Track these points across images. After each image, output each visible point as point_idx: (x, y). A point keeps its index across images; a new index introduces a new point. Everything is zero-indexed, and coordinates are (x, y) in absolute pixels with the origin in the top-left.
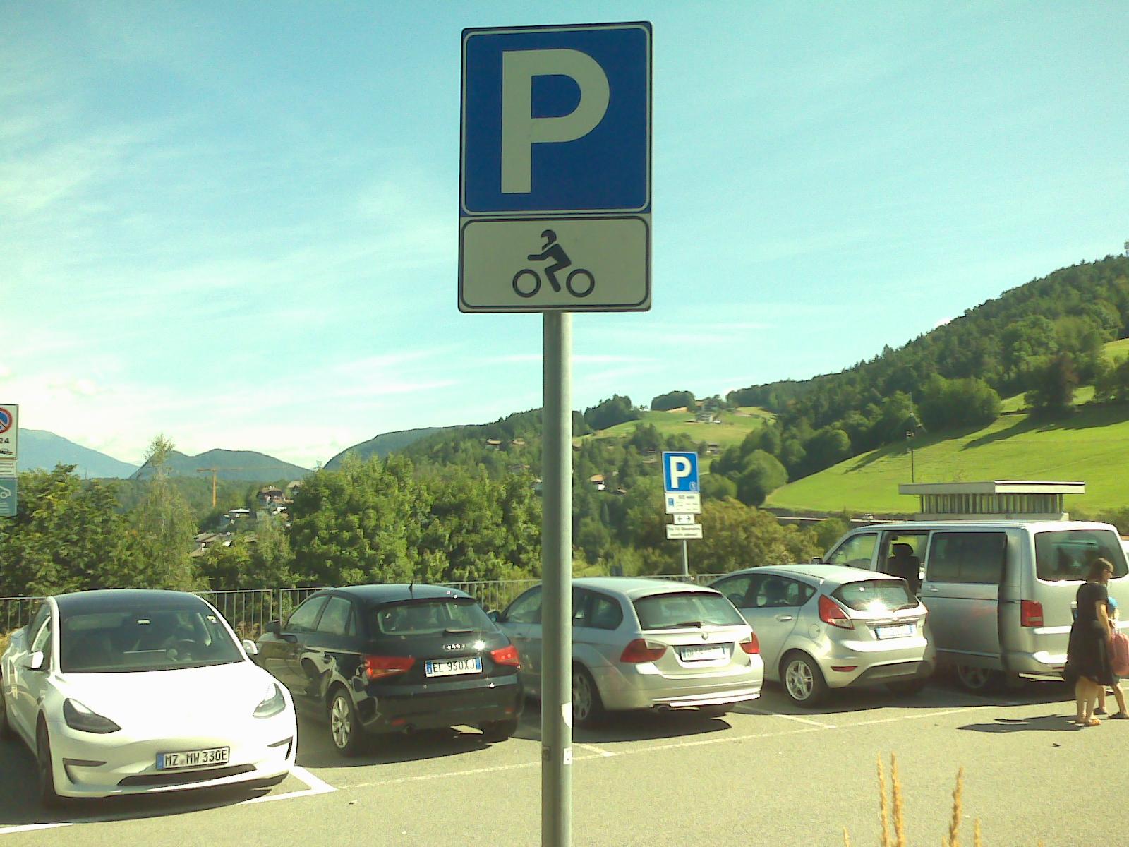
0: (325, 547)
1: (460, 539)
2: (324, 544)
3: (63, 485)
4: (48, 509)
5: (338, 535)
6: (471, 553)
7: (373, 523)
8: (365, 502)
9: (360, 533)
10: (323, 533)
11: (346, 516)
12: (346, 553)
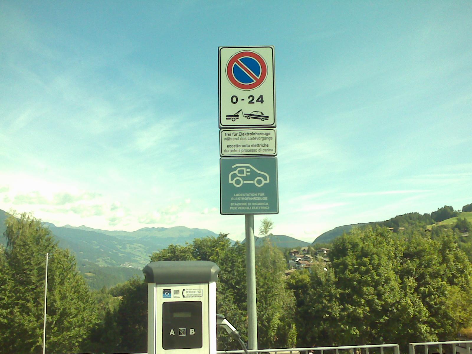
0: (353, 275)
1: (422, 271)
2: (352, 273)
3: (223, 243)
4: (217, 255)
5: (358, 268)
6: (428, 279)
7: (377, 262)
8: (371, 251)
9: (371, 267)
10: (350, 267)
11: (362, 259)
12: (364, 278)
